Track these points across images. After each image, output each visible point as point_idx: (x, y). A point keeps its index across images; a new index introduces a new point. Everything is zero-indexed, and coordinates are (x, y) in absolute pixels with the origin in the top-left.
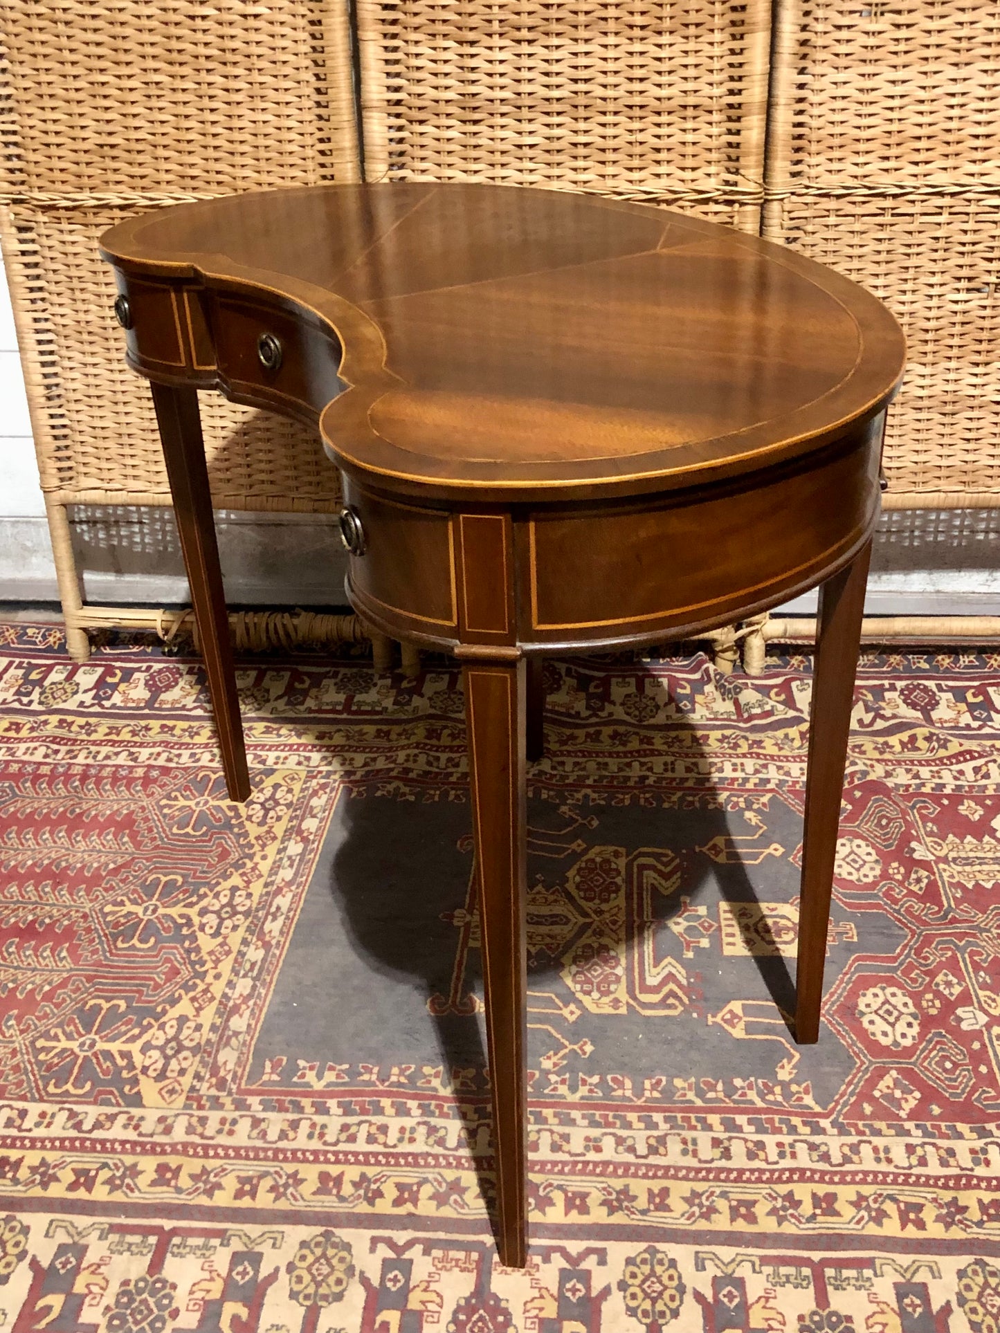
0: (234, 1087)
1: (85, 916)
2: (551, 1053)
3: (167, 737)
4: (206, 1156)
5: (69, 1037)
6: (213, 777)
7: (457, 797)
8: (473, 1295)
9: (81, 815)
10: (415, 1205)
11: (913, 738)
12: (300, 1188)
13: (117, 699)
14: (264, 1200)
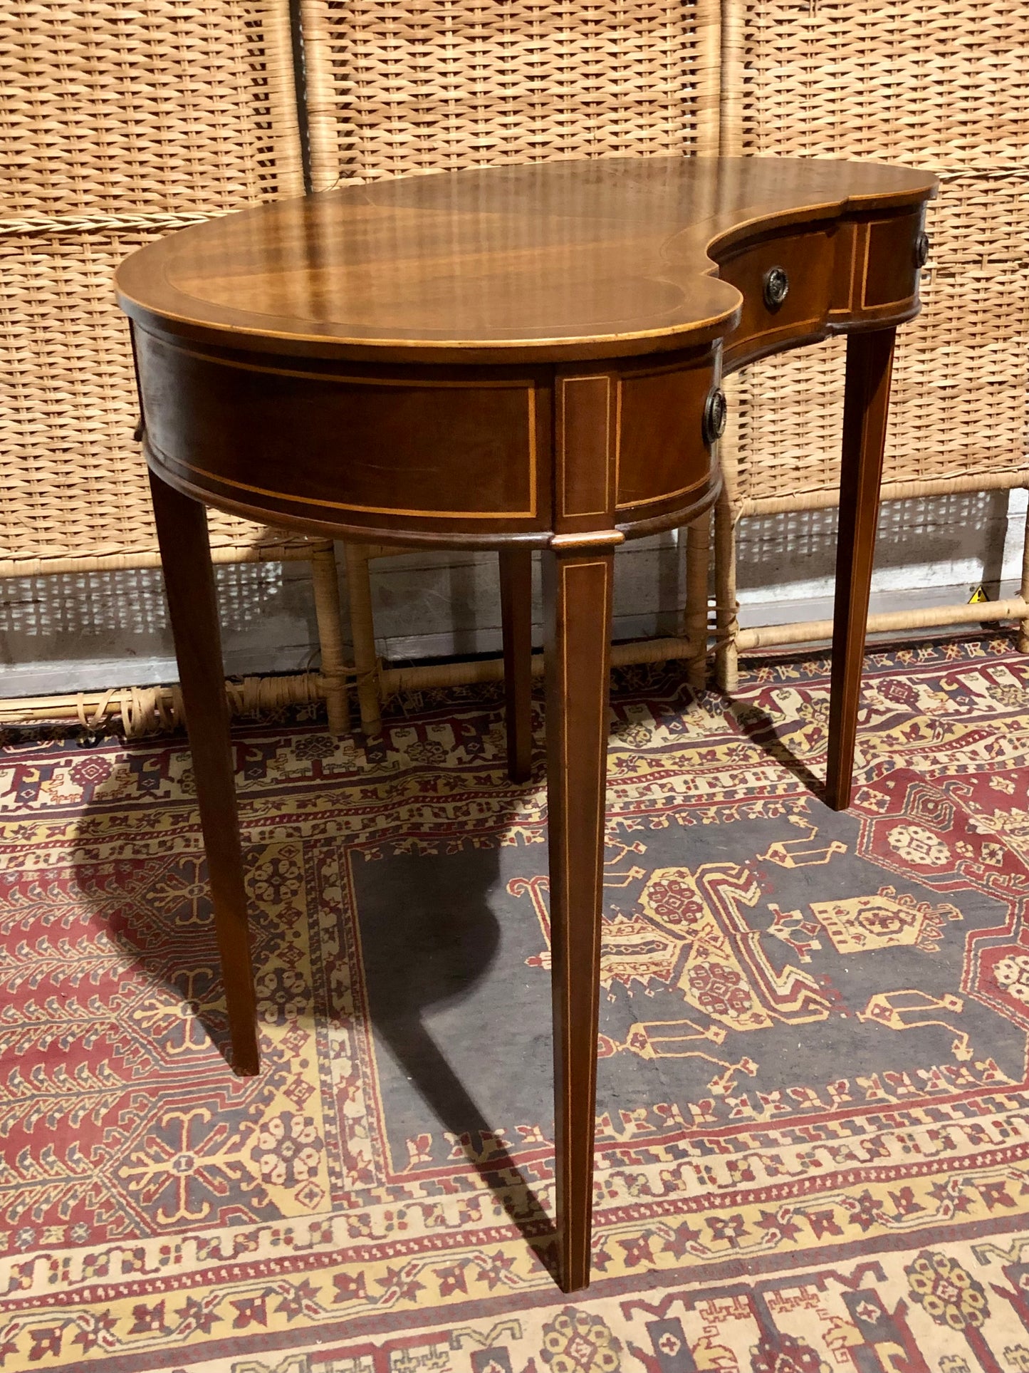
0: (383, 1177)
1: (113, 1027)
2: (716, 1078)
3: (123, 829)
4: (385, 1256)
5: (157, 1159)
6: (198, 862)
7: (483, 844)
8: (763, 1341)
9: (58, 922)
10: (652, 1261)
11: (915, 728)
12: (512, 1268)
13: (44, 797)
14: (478, 1291)
